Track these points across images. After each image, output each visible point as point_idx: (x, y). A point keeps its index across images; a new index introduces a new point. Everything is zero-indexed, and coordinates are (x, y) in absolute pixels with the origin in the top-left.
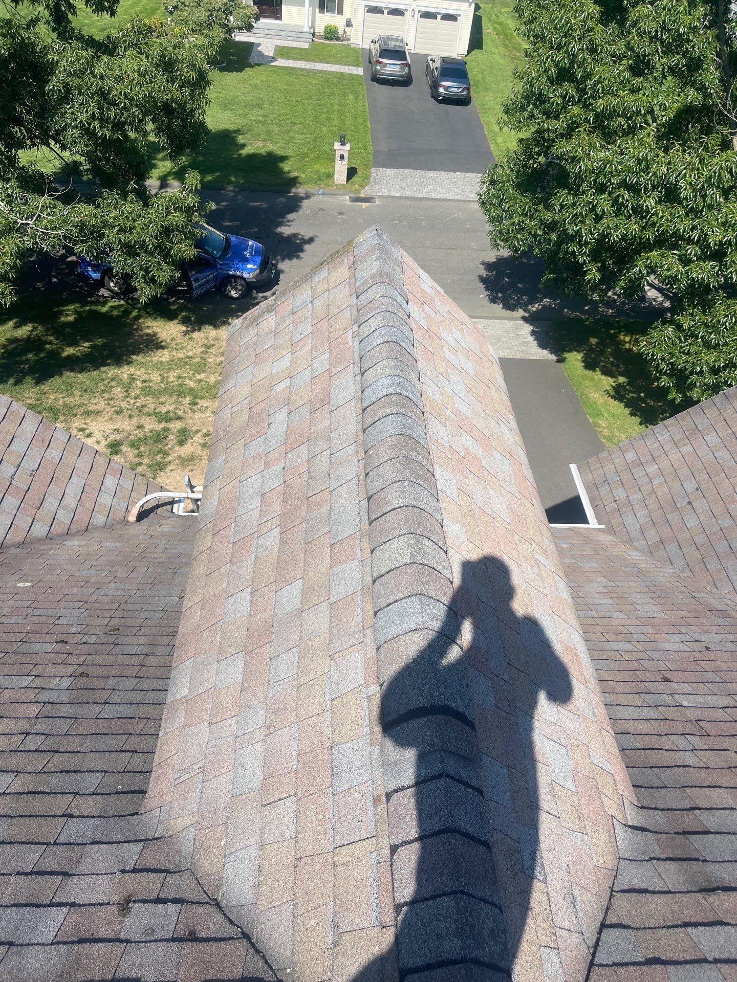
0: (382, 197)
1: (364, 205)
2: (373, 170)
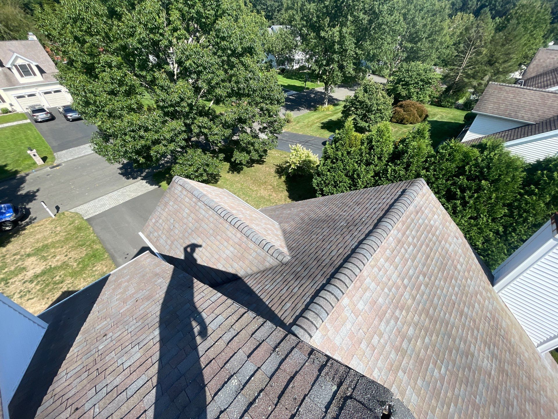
0: (65, 162)
1: (58, 168)
2: (55, 154)
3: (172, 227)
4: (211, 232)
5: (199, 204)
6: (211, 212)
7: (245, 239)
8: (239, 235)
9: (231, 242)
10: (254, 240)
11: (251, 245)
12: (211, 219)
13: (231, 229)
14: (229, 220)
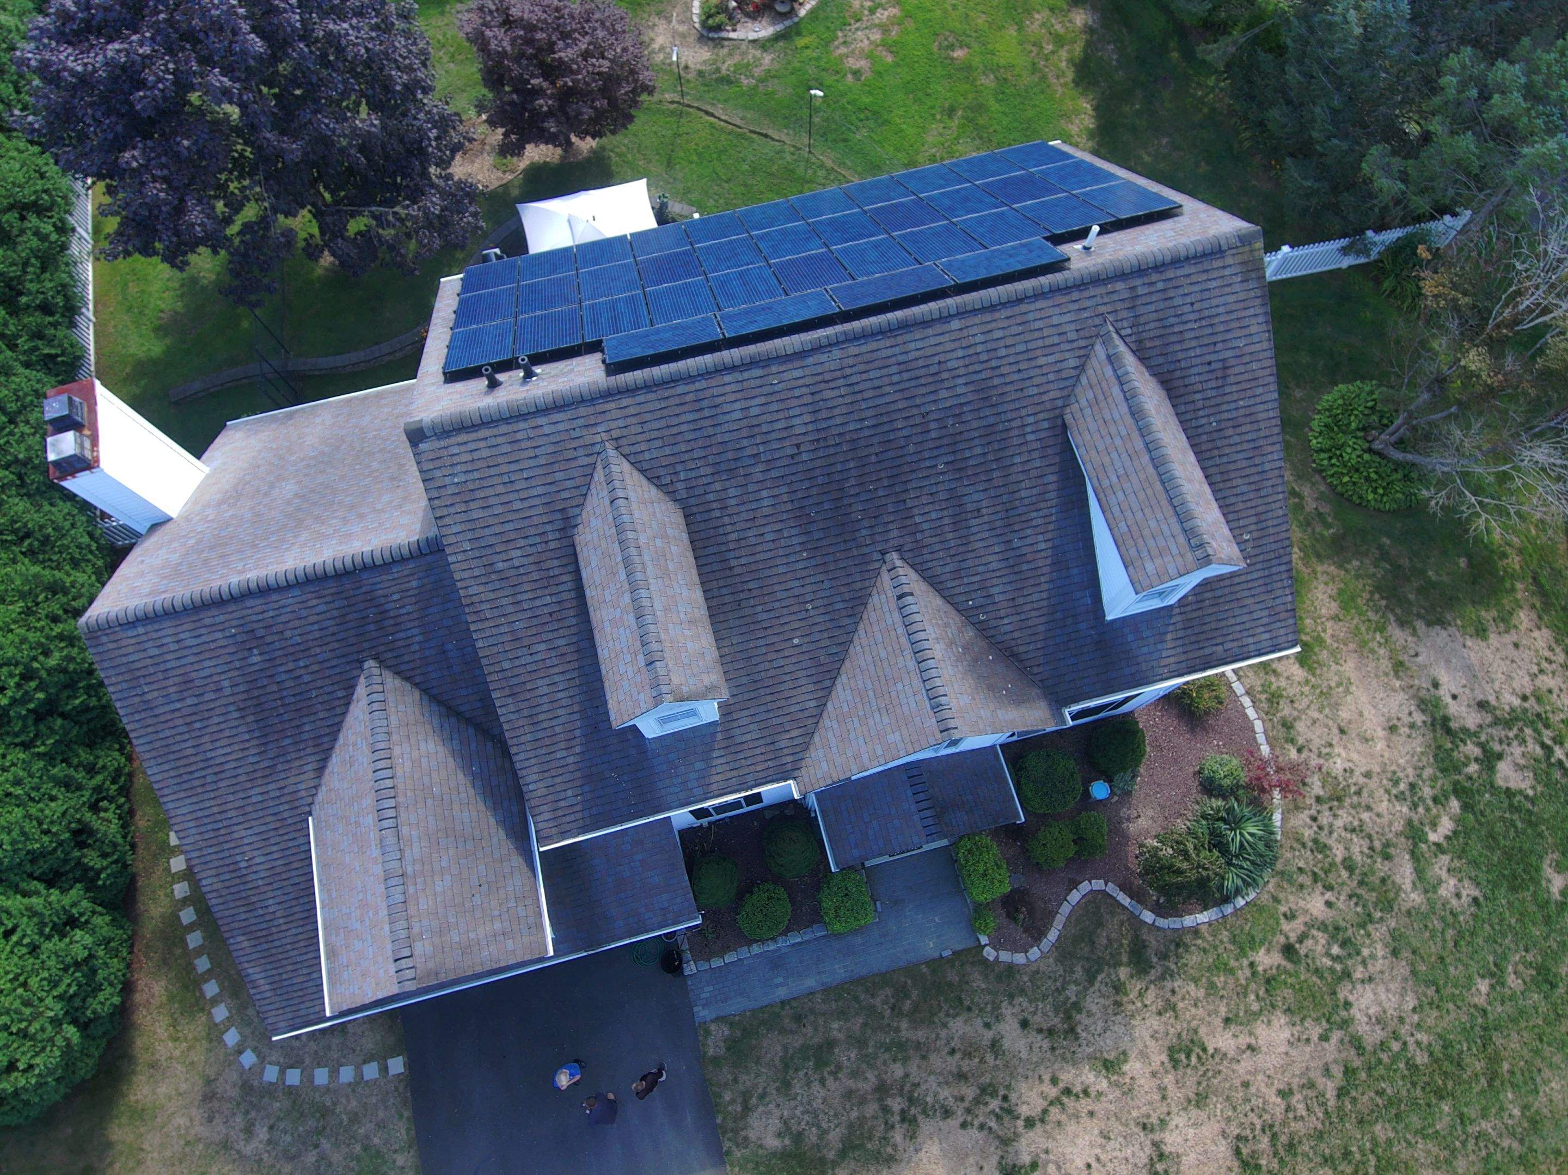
3: (485, 887)
4: (430, 801)
5: (410, 870)
6: (405, 831)
7: (395, 737)
8: (397, 751)
9: (416, 754)
10: (384, 723)
11: (394, 720)
12: (413, 820)
13: (399, 771)
14: (389, 783)
